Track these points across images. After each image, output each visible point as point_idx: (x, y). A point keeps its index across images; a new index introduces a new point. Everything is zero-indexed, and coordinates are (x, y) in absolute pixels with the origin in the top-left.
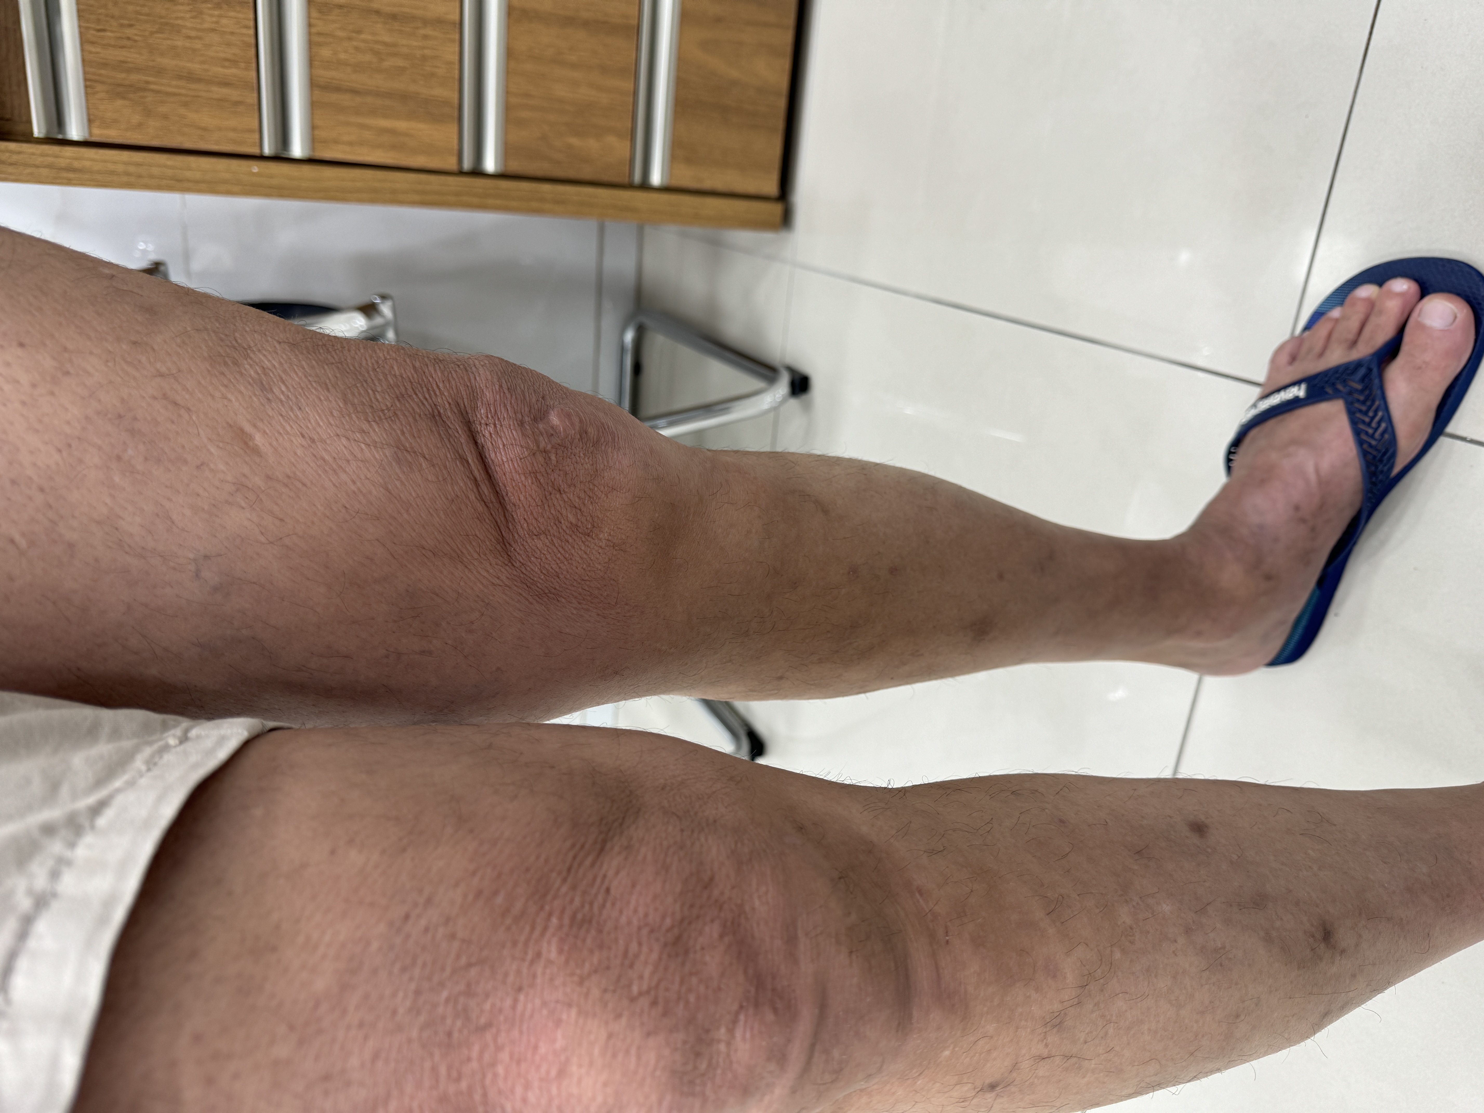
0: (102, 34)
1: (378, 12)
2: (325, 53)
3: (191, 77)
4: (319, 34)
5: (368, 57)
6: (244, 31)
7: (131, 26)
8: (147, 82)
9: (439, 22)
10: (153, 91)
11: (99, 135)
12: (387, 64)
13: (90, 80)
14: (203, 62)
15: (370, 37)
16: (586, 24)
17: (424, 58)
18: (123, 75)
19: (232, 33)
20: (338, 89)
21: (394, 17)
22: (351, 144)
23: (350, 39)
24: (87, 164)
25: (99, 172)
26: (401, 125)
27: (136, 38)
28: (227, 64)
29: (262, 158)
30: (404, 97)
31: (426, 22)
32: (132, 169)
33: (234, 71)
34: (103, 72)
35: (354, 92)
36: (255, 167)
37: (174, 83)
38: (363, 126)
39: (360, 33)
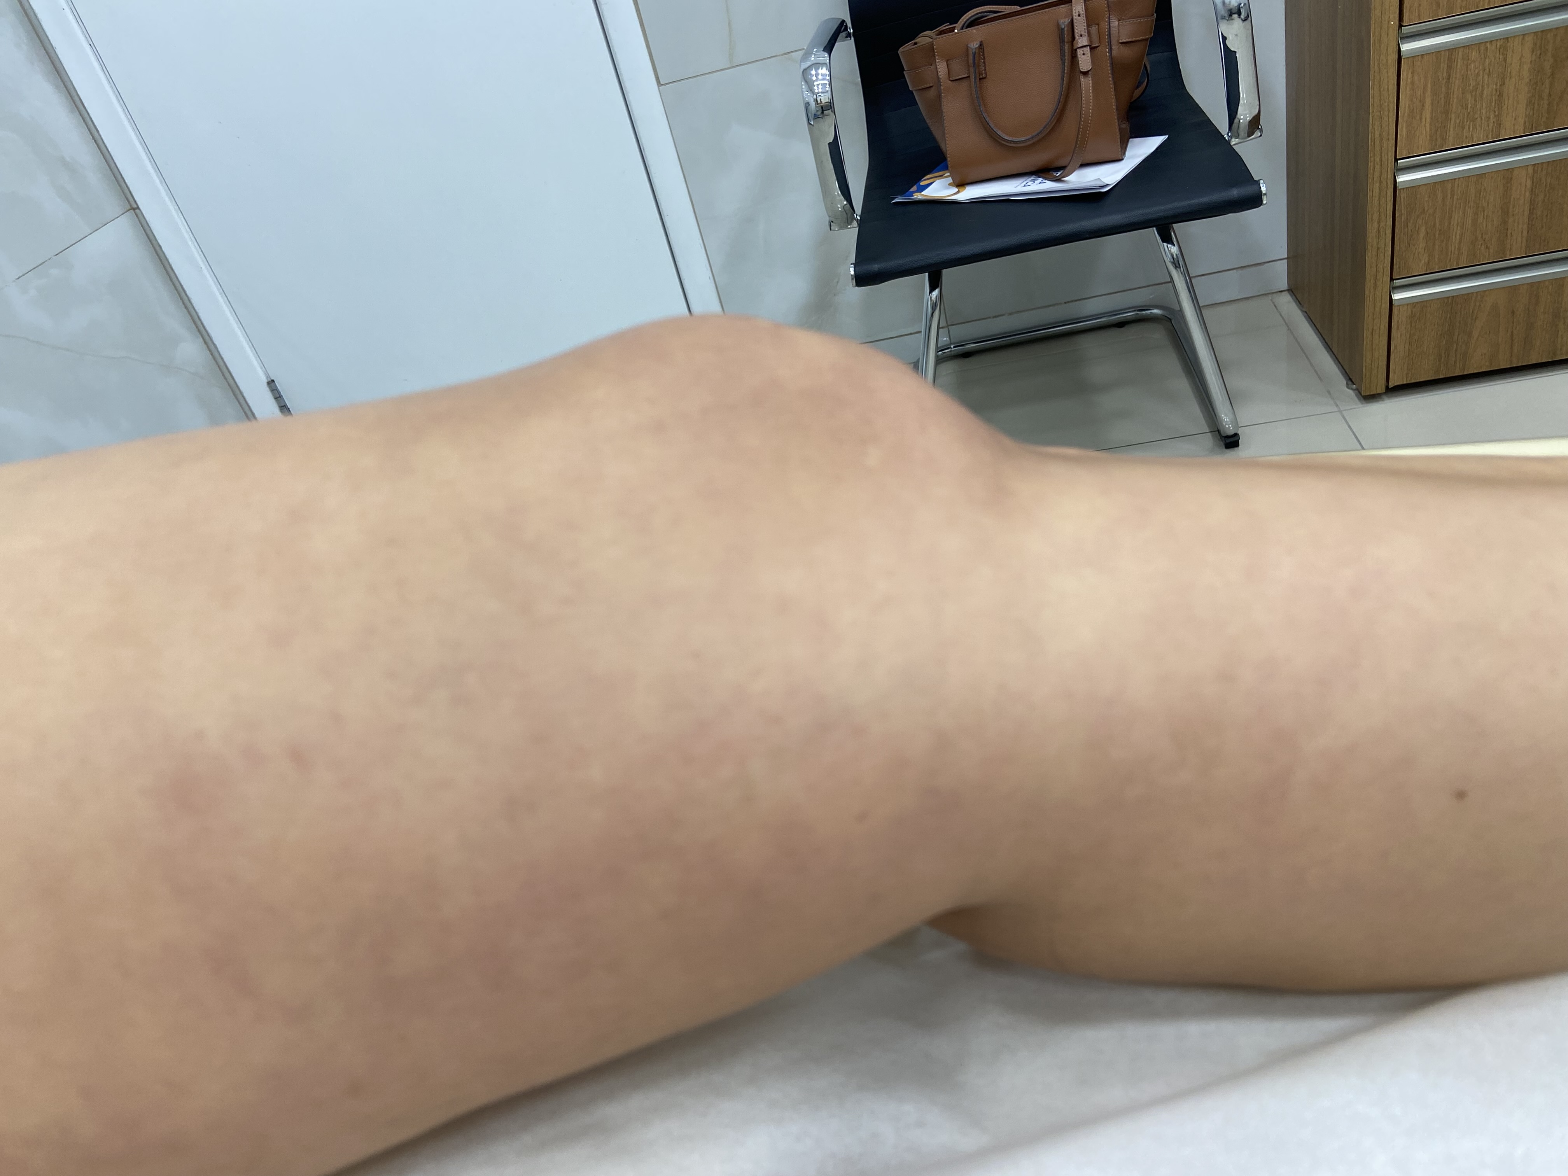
1: (1503, 83)
2: (1474, 54)
4: (1486, 49)
5: (1472, 83)
9: (1499, 126)
12: (1469, 96)
15: (1486, 82)
16: (1505, 222)
17: (1474, 120)
20: (1449, 67)
21: (1501, 95)
22: (1413, 83)
23: (1484, 70)
26: (1427, 114)
29: (1401, 26)
30: (1447, 112)
31: (1498, 116)
35: (1448, 79)
36: (1394, 23)
38: (1425, 89)
39: (1489, 75)
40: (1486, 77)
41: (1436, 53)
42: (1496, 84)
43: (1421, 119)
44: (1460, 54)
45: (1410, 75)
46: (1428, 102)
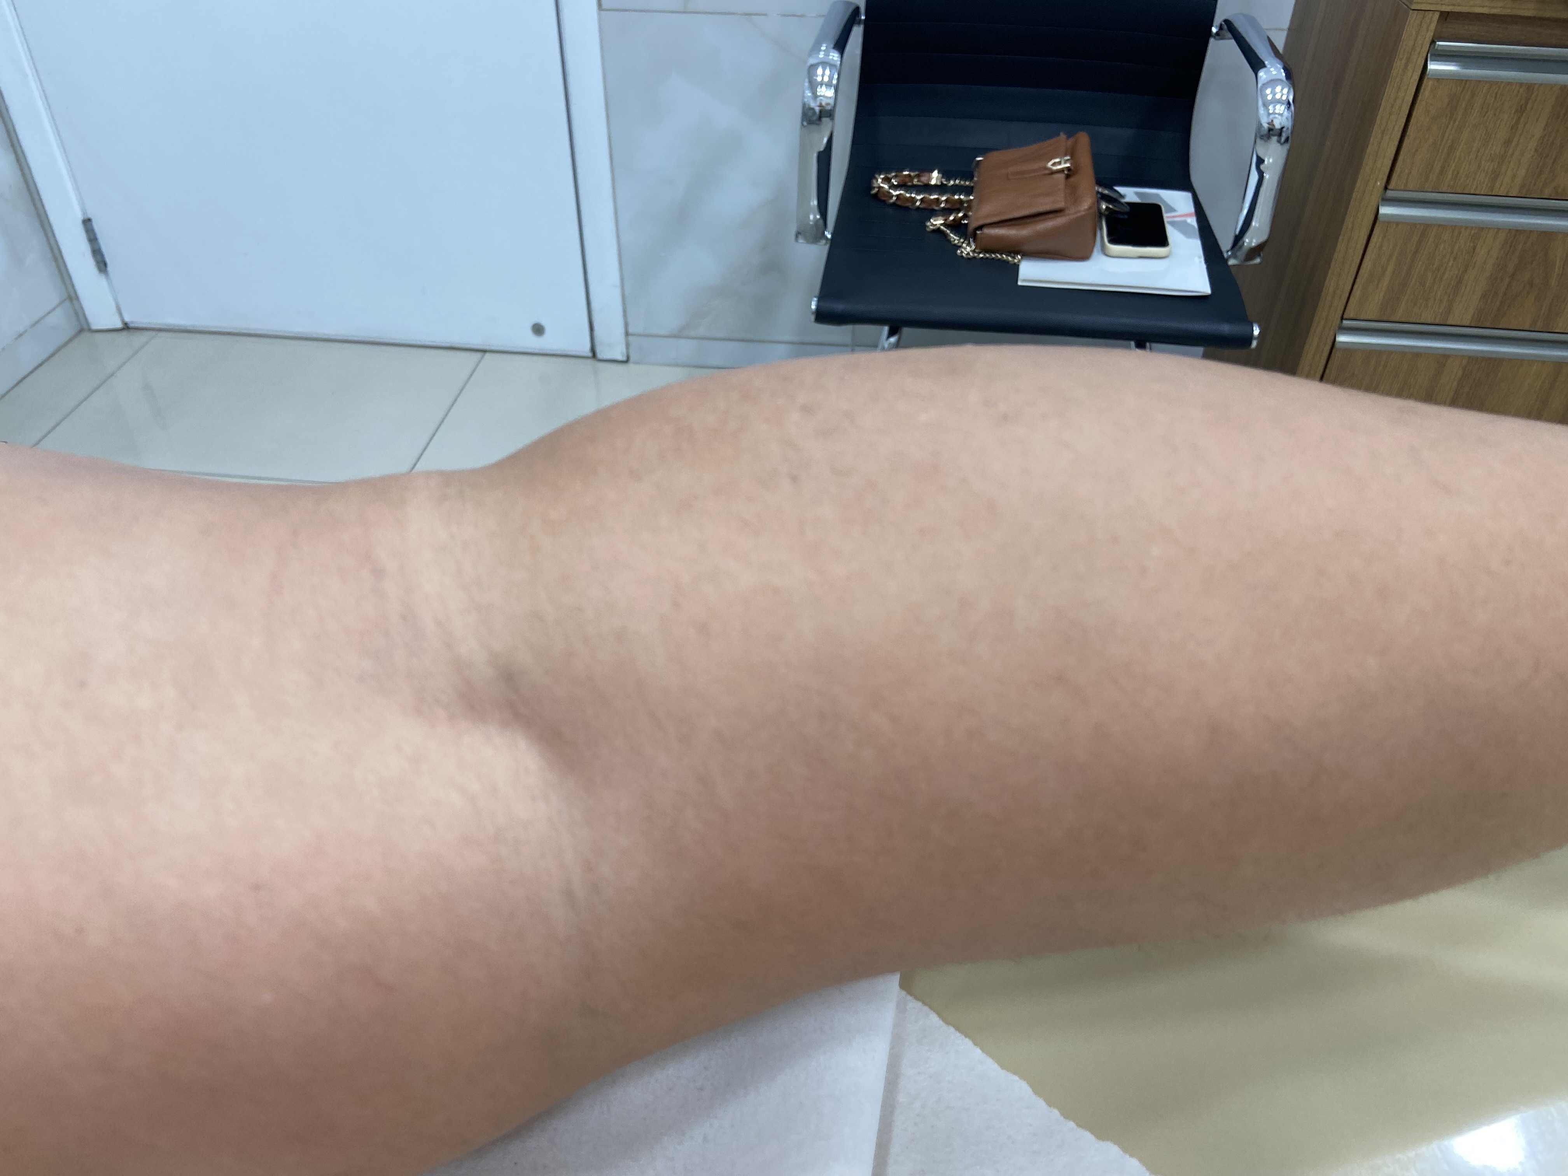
0: (1494, 96)
1: (1465, 271)
2: (1446, 236)
3: (1452, 149)
4: (1460, 233)
5: (1437, 263)
6: (1474, 187)
7: (1495, 115)
8: (1455, 121)
9: (1449, 310)
10: (1449, 123)
11: (1427, 85)
12: (1429, 275)
13: (1465, 84)
14: (1460, 159)
15: (1450, 264)
17: (1427, 299)
18: (1463, 106)
19: (1474, 179)
20: (1420, 242)
21: (1459, 282)
22: (1381, 247)
23: (1452, 252)
24: (1409, 74)
25: (1401, 80)
26: (1385, 282)
27: (1486, 118)
28: (1456, 172)
29: (1386, 188)
30: (1404, 285)
31: (1451, 302)
32: (1399, 102)
33: (1449, 176)
34: (1469, 93)
35: (1416, 252)
36: (1380, 184)
37: (1451, 137)
38: (1390, 257)
39: (1455, 259)
40: (1452, 260)
41: (1412, 225)
42: (1459, 271)
43: (1378, 285)
44: (1434, 230)
45: (1380, 240)
46: (1390, 269)
